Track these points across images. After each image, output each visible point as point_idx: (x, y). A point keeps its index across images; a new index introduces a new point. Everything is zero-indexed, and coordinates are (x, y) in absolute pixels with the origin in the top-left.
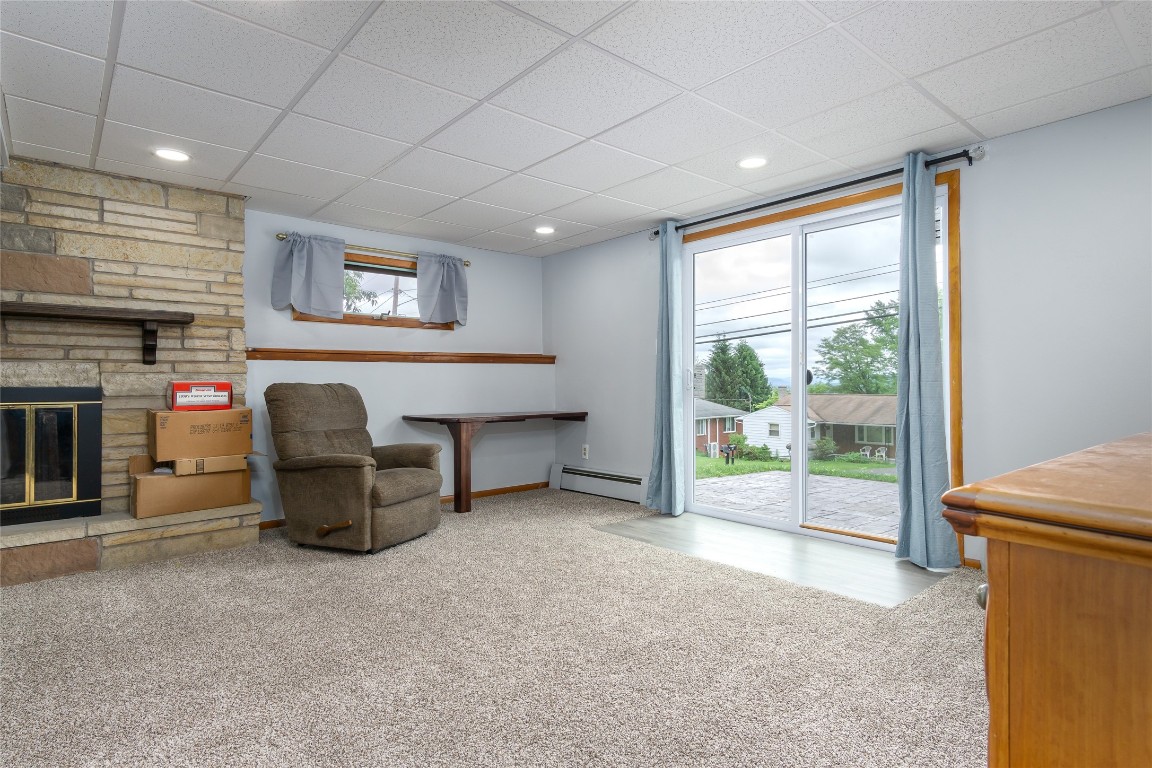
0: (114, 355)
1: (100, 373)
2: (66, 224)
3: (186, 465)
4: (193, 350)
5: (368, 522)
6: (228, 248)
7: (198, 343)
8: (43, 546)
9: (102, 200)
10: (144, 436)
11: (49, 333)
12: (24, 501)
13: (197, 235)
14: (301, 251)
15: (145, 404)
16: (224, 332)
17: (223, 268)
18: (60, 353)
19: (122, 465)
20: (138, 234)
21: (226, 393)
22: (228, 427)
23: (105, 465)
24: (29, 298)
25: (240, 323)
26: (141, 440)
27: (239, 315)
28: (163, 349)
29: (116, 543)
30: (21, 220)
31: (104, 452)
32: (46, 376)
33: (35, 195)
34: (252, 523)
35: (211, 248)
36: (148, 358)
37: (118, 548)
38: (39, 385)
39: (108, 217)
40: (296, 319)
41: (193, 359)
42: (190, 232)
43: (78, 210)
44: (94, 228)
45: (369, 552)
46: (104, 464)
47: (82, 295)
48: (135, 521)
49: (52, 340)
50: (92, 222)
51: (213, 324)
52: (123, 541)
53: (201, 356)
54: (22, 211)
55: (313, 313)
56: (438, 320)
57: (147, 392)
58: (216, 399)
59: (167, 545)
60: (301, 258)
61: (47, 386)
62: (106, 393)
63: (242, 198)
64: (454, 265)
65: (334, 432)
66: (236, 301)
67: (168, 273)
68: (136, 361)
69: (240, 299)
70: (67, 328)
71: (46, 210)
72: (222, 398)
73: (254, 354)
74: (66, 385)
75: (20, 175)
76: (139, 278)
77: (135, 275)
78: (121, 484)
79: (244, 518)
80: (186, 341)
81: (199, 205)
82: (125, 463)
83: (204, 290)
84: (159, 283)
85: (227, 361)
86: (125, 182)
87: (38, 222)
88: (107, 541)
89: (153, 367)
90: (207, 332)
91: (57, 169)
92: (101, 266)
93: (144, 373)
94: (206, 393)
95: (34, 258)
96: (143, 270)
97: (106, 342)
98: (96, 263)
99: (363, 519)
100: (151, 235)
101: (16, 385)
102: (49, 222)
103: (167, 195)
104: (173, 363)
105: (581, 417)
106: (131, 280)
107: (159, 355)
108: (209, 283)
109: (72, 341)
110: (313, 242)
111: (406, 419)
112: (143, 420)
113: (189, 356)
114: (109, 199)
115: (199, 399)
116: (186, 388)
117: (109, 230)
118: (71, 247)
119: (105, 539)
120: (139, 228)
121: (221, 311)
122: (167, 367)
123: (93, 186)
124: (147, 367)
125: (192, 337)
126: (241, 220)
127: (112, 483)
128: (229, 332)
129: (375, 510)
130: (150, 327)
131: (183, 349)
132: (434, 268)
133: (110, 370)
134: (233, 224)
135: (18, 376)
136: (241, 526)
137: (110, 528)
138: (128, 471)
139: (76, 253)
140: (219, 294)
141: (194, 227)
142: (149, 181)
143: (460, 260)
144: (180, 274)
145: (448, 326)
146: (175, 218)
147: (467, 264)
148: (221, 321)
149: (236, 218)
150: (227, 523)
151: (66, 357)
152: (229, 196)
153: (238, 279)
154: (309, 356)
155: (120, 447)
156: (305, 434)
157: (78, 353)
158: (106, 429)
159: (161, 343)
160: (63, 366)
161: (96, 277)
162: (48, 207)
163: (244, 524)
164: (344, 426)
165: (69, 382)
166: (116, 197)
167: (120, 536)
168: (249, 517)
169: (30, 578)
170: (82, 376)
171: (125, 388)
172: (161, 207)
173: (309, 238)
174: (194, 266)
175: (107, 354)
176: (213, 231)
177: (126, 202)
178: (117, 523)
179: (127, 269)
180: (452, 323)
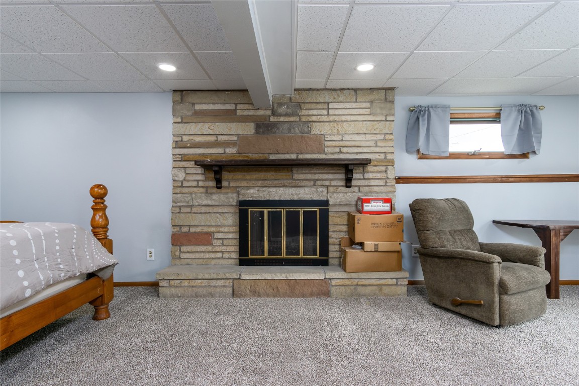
0: (334, 183)
1: (328, 193)
2: (314, 118)
3: (369, 245)
4: (369, 179)
5: (497, 305)
6: (386, 120)
7: (371, 175)
8: (308, 281)
9: (328, 103)
10: (346, 226)
11: (308, 173)
12: (299, 255)
13: (370, 114)
14: (423, 115)
15: (347, 209)
16: (384, 168)
17: (384, 131)
18: (312, 183)
19: (337, 241)
20: (343, 118)
21: (389, 205)
22: (391, 225)
23: (331, 240)
24: (301, 157)
25: (392, 162)
26: (345, 228)
27: (391, 158)
28: (355, 179)
29: (337, 284)
30: (298, 119)
31: (330, 233)
32: (307, 194)
33: (303, 106)
34: (403, 283)
35: (377, 121)
36: (348, 185)
37: (338, 287)
38: (304, 199)
39: (331, 112)
40: (420, 158)
41: (369, 184)
42: (367, 113)
43: (319, 111)
44: (325, 118)
45: (497, 327)
46: (329, 239)
47: (320, 153)
48: (346, 274)
49: (309, 176)
50: (324, 115)
51: (378, 164)
52: (340, 284)
53: (373, 183)
54: (298, 115)
55: (431, 153)
56: (516, 152)
57: (348, 203)
58: (384, 208)
59: (360, 289)
60: (423, 120)
61: (307, 199)
62: (330, 203)
63: (392, 89)
64: (531, 111)
65: (455, 232)
66: (390, 150)
67: (357, 137)
68: (342, 186)
69: (392, 148)
70: (315, 170)
71: (307, 112)
72: (387, 207)
73: (400, 180)
74: (315, 199)
75: (297, 97)
76: (343, 142)
77: (342, 140)
78: (336, 251)
79: (399, 280)
80: (365, 174)
81: (371, 97)
82: (338, 240)
83: (374, 145)
84: (353, 143)
85: (386, 185)
86: (338, 92)
87: (304, 119)
88: (334, 282)
89: (350, 189)
90: (376, 169)
91: (311, 92)
92: (328, 138)
93: (346, 193)
94: (378, 204)
95: (302, 137)
96: (346, 137)
97: (330, 176)
98: (326, 136)
99: (493, 302)
100: (349, 118)
101: (296, 199)
102: (308, 119)
103: (356, 95)
104: (359, 187)
106: (340, 143)
107: (354, 183)
108: (376, 141)
109: (316, 177)
110: (430, 109)
111: (494, 222)
112: (346, 217)
113: (366, 183)
114: (331, 102)
115: (375, 208)
116: (368, 201)
117: (331, 118)
118: (316, 130)
119: (332, 281)
120: (344, 115)
121: (382, 156)
122: (356, 189)
123: (325, 97)
124: (348, 189)
125: (368, 172)
126: (393, 102)
127: (333, 251)
128: (386, 168)
129: (502, 296)
130: (350, 167)
131: (364, 179)
132: (514, 114)
133: (332, 191)
134: (388, 105)
135: (297, 194)
136: (397, 285)
137: (334, 275)
138: (340, 244)
139: (318, 132)
140: (381, 147)
141: (369, 110)
142: (348, 89)
143: (536, 106)
144: (362, 137)
145: (524, 156)
146: (360, 107)
147: (541, 108)
148: (382, 162)
149: (390, 101)
150: (390, 282)
151: (314, 185)
152: (387, 89)
153: (391, 137)
154: (430, 180)
155: (336, 231)
156: (438, 233)
157: (319, 183)
158: (330, 222)
159: (355, 176)
160: (313, 189)
161: (326, 144)
162: (307, 111)
163: (399, 283)
164: (460, 228)
165: (316, 197)
166: (334, 101)
167: (339, 281)
168: (402, 280)
169: (304, 296)
170: (321, 194)
171: (338, 201)
172: (354, 102)
173: (428, 107)
174: (369, 132)
175: (330, 183)
176: (378, 111)
177: (338, 102)
178: (337, 273)
179: (338, 138)
180: (528, 153)
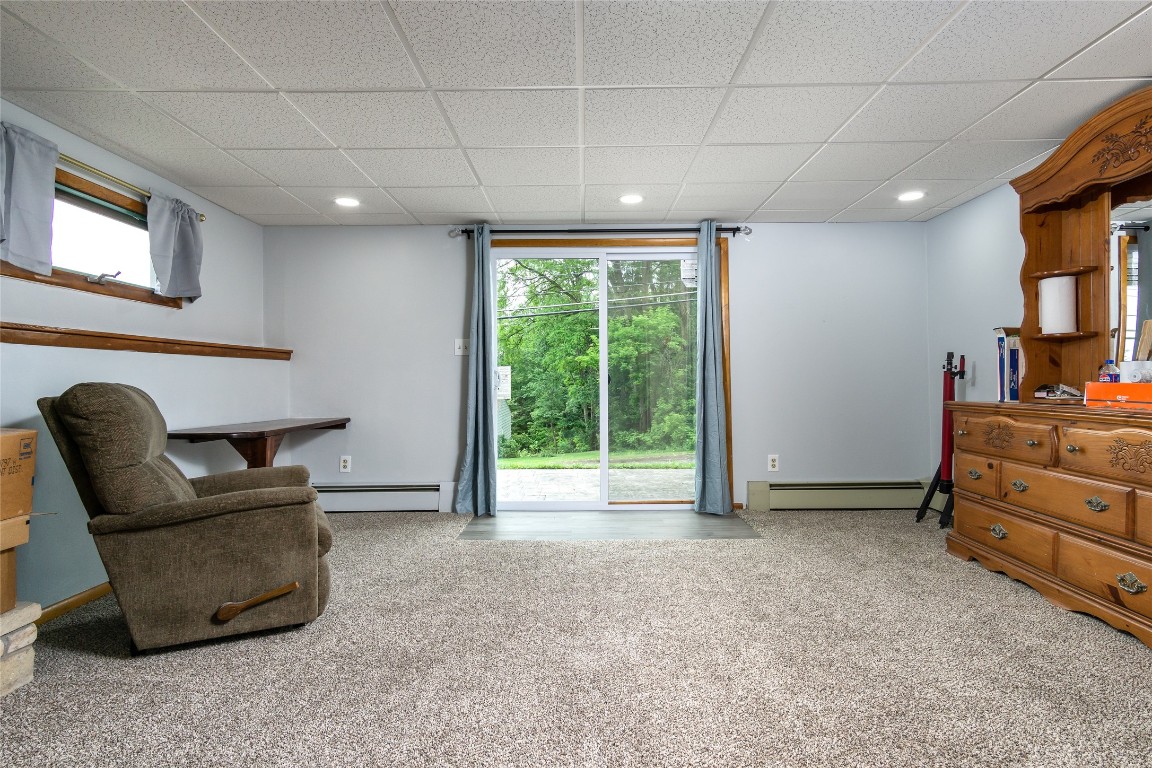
22: (2, 467)
34: (24, 643)
56: (169, 293)
64: (190, 218)
79: (11, 638)
105: (341, 425)
110: (14, 136)
129: (321, 560)
132: (167, 216)
136: (5, 654)
143: (195, 211)
145: (174, 302)
147: (201, 219)
168: (19, 634)
173: (6, 128)
180: (181, 299)
